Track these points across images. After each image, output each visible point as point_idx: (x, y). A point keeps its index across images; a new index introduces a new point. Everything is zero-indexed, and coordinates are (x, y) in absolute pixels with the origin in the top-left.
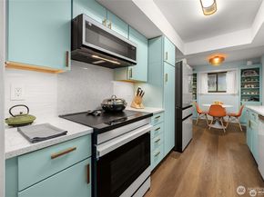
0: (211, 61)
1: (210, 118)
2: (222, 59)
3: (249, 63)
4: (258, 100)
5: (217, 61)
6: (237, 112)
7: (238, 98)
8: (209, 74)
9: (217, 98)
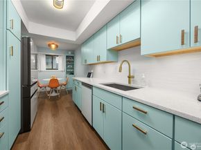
0: (49, 45)
1: (48, 89)
2: (57, 46)
3: (70, 53)
4: (73, 74)
5: (53, 46)
6: (64, 82)
7: (65, 73)
8: (47, 55)
9: (53, 74)
